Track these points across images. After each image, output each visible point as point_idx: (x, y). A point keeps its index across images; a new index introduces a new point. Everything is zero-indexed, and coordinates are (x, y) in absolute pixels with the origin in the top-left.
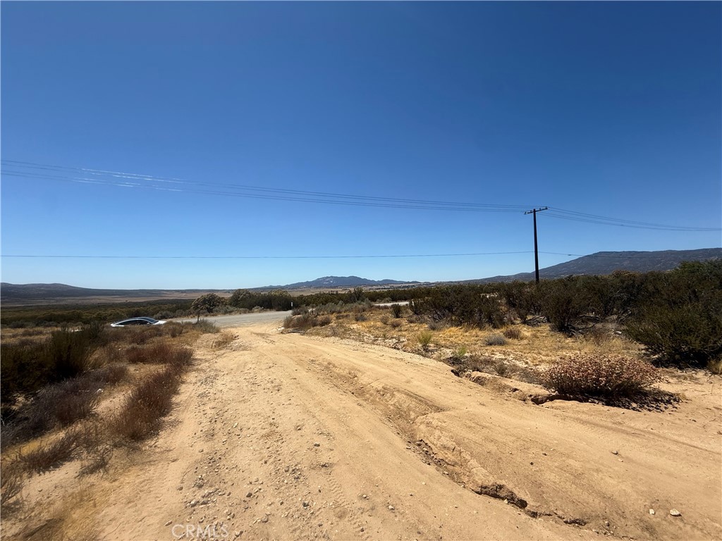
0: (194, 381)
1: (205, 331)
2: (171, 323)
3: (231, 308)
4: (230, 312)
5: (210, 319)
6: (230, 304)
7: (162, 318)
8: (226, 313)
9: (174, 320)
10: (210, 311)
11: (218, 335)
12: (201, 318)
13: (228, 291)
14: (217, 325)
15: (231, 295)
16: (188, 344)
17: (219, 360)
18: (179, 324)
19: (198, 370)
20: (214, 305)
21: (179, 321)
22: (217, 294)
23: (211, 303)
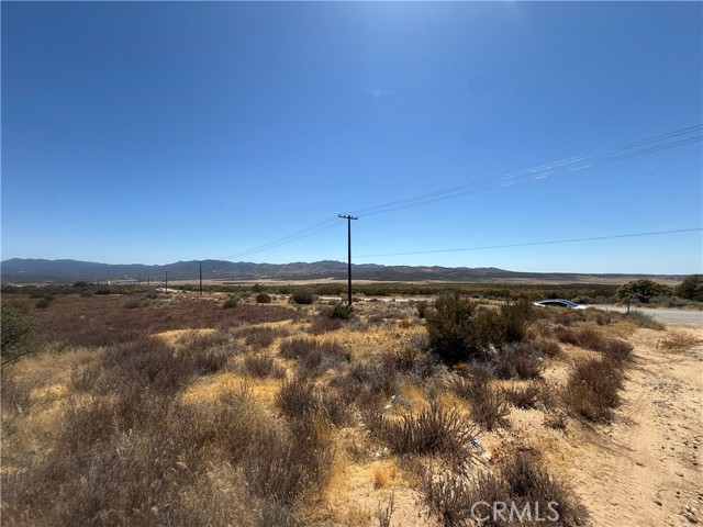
0: (642, 381)
1: (641, 325)
2: (593, 309)
3: (680, 300)
4: (680, 306)
5: (646, 311)
6: (679, 295)
7: (582, 302)
8: (671, 305)
9: (597, 307)
10: (644, 301)
11: (663, 334)
12: (633, 308)
13: (679, 277)
14: (659, 320)
15: (680, 283)
16: (621, 336)
17: (676, 367)
18: (602, 311)
19: (642, 369)
20: (648, 294)
21: (603, 308)
22: (653, 280)
23: (644, 291)
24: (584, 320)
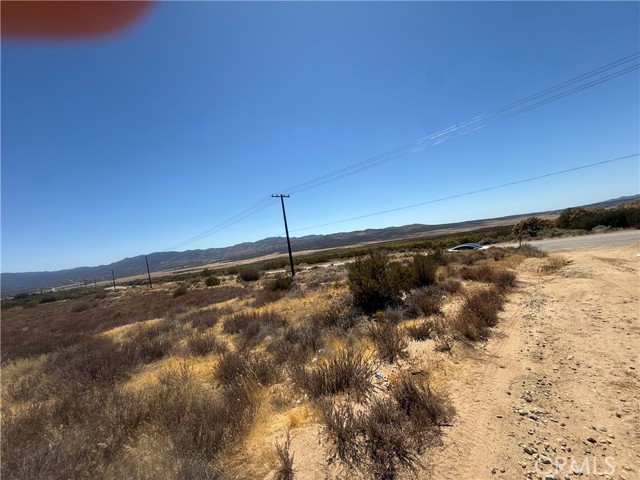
0: (519, 301)
1: (529, 256)
2: (493, 248)
3: (560, 231)
4: (559, 235)
5: (534, 243)
6: (558, 226)
7: (486, 243)
8: (553, 236)
9: (496, 245)
10: (533, 235)
11: (545, 260)
12: (524, 243)
13: (555, 212)
14: (543, 249)
15: (558, 216)
16: (511, 267)
17: (547, 285)
18: (500, 249)
19: (521, 292)
20: (537, 229)
21: (501, 245)
22: (539, 217)
23: (533, 227)
24: (485, 258)
